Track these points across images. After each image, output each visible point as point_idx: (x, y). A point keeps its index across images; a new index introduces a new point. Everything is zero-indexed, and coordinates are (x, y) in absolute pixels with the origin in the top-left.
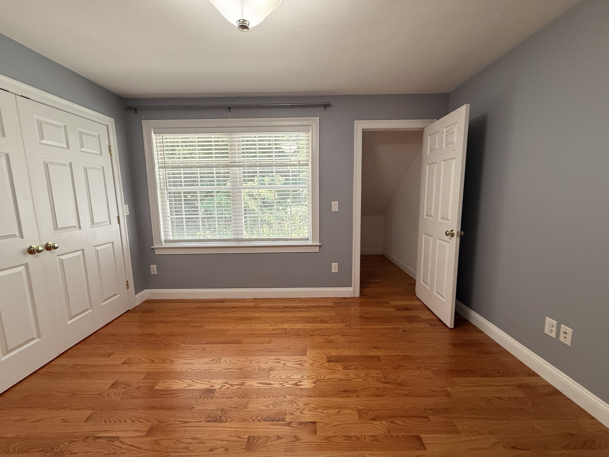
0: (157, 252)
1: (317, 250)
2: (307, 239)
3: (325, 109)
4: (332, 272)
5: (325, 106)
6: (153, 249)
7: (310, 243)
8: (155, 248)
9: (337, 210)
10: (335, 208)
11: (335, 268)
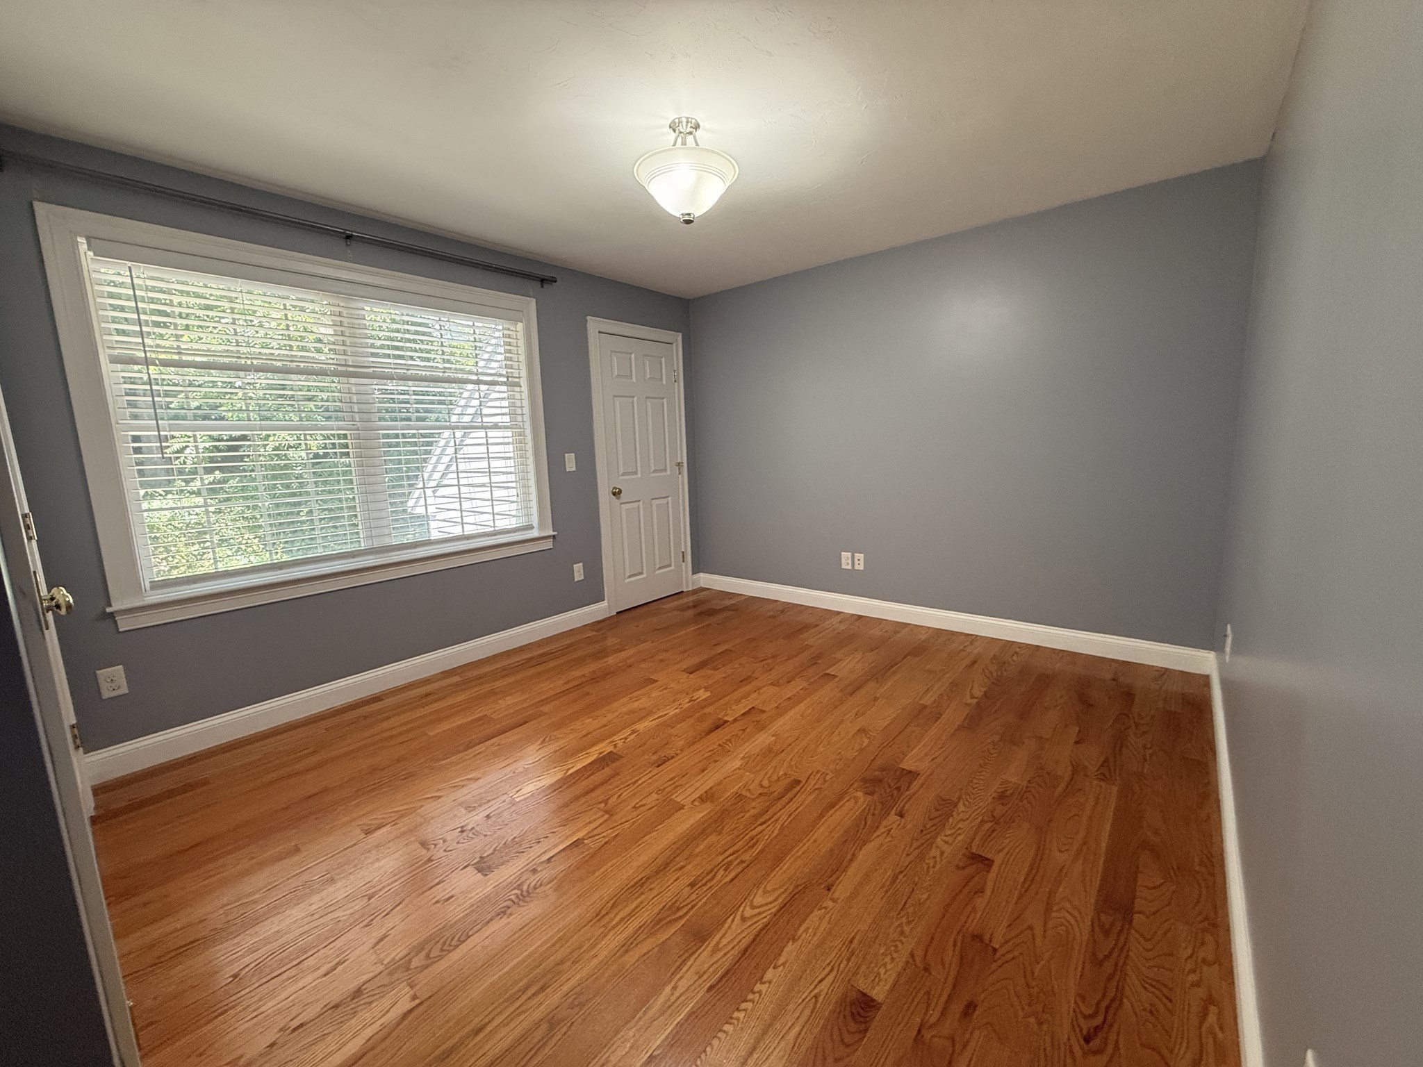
0: (124, 624)
1: (549, 544)
2: (531, 527)
3: (542, 287)
4: (576, 580)
5: (543, 281)
6: (112, 614)
7: (535, 533)
8: (116, 612)
9: (574, 469)
10: (571, 465)
11: (578, 571)
